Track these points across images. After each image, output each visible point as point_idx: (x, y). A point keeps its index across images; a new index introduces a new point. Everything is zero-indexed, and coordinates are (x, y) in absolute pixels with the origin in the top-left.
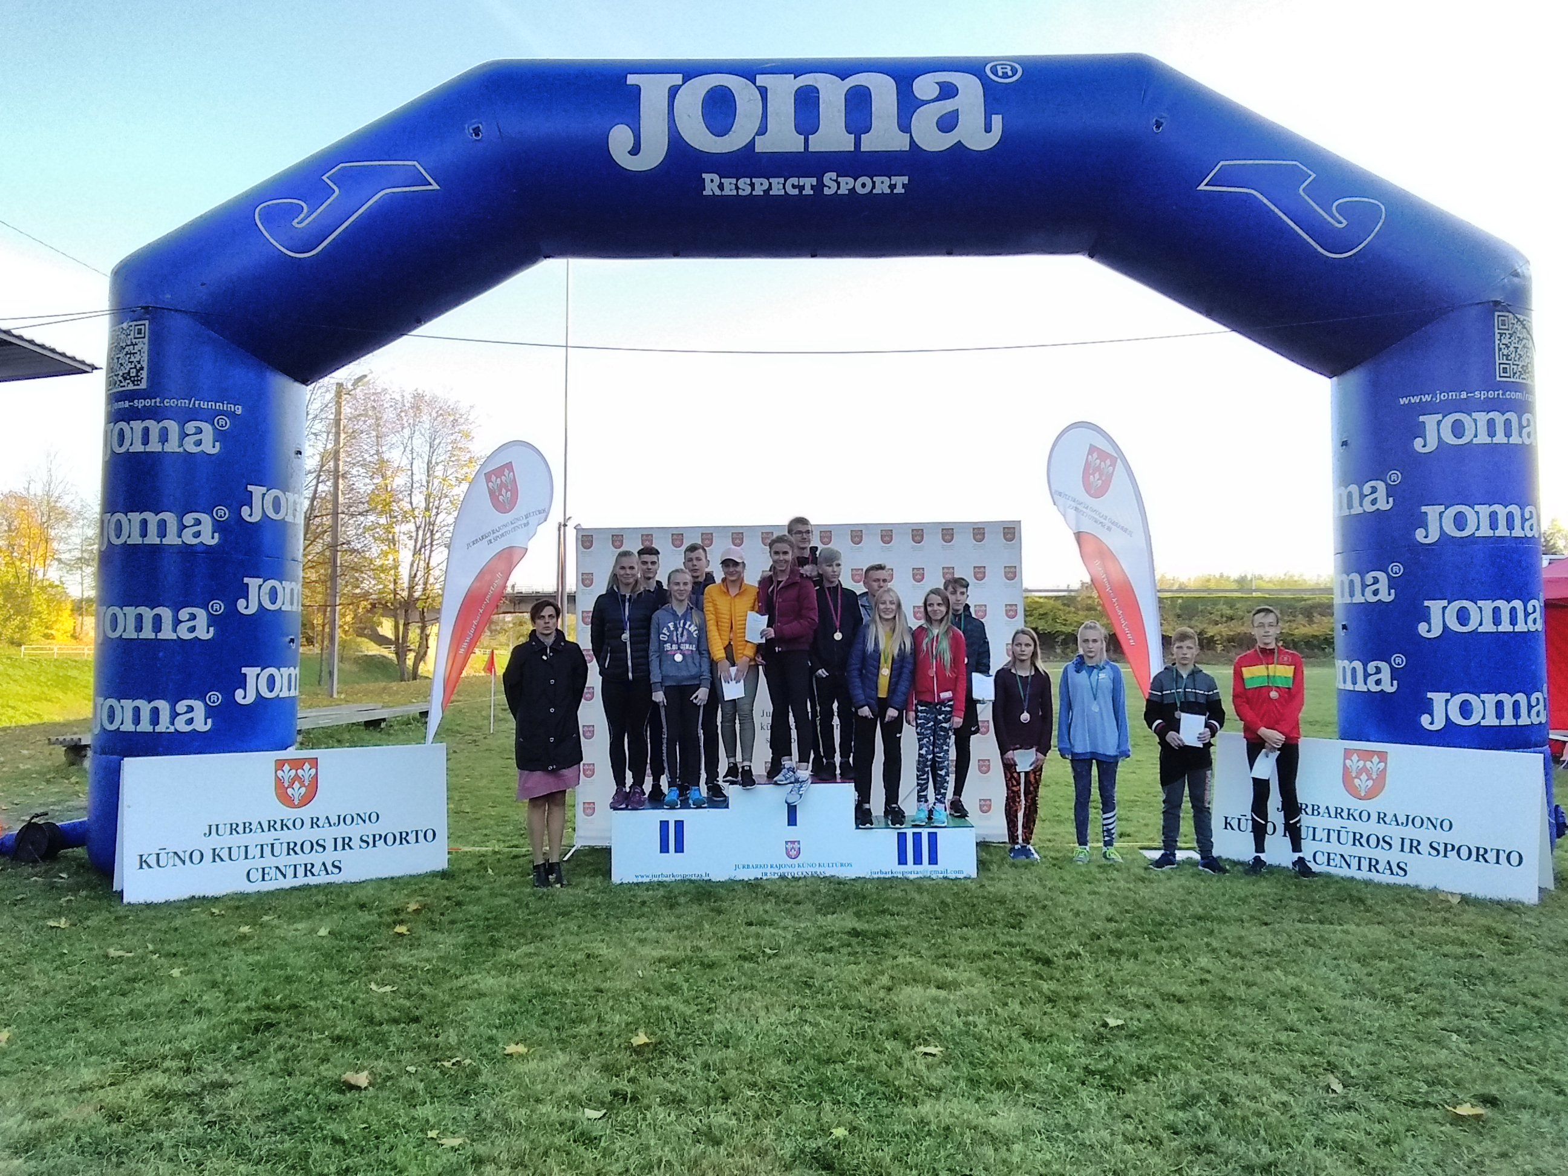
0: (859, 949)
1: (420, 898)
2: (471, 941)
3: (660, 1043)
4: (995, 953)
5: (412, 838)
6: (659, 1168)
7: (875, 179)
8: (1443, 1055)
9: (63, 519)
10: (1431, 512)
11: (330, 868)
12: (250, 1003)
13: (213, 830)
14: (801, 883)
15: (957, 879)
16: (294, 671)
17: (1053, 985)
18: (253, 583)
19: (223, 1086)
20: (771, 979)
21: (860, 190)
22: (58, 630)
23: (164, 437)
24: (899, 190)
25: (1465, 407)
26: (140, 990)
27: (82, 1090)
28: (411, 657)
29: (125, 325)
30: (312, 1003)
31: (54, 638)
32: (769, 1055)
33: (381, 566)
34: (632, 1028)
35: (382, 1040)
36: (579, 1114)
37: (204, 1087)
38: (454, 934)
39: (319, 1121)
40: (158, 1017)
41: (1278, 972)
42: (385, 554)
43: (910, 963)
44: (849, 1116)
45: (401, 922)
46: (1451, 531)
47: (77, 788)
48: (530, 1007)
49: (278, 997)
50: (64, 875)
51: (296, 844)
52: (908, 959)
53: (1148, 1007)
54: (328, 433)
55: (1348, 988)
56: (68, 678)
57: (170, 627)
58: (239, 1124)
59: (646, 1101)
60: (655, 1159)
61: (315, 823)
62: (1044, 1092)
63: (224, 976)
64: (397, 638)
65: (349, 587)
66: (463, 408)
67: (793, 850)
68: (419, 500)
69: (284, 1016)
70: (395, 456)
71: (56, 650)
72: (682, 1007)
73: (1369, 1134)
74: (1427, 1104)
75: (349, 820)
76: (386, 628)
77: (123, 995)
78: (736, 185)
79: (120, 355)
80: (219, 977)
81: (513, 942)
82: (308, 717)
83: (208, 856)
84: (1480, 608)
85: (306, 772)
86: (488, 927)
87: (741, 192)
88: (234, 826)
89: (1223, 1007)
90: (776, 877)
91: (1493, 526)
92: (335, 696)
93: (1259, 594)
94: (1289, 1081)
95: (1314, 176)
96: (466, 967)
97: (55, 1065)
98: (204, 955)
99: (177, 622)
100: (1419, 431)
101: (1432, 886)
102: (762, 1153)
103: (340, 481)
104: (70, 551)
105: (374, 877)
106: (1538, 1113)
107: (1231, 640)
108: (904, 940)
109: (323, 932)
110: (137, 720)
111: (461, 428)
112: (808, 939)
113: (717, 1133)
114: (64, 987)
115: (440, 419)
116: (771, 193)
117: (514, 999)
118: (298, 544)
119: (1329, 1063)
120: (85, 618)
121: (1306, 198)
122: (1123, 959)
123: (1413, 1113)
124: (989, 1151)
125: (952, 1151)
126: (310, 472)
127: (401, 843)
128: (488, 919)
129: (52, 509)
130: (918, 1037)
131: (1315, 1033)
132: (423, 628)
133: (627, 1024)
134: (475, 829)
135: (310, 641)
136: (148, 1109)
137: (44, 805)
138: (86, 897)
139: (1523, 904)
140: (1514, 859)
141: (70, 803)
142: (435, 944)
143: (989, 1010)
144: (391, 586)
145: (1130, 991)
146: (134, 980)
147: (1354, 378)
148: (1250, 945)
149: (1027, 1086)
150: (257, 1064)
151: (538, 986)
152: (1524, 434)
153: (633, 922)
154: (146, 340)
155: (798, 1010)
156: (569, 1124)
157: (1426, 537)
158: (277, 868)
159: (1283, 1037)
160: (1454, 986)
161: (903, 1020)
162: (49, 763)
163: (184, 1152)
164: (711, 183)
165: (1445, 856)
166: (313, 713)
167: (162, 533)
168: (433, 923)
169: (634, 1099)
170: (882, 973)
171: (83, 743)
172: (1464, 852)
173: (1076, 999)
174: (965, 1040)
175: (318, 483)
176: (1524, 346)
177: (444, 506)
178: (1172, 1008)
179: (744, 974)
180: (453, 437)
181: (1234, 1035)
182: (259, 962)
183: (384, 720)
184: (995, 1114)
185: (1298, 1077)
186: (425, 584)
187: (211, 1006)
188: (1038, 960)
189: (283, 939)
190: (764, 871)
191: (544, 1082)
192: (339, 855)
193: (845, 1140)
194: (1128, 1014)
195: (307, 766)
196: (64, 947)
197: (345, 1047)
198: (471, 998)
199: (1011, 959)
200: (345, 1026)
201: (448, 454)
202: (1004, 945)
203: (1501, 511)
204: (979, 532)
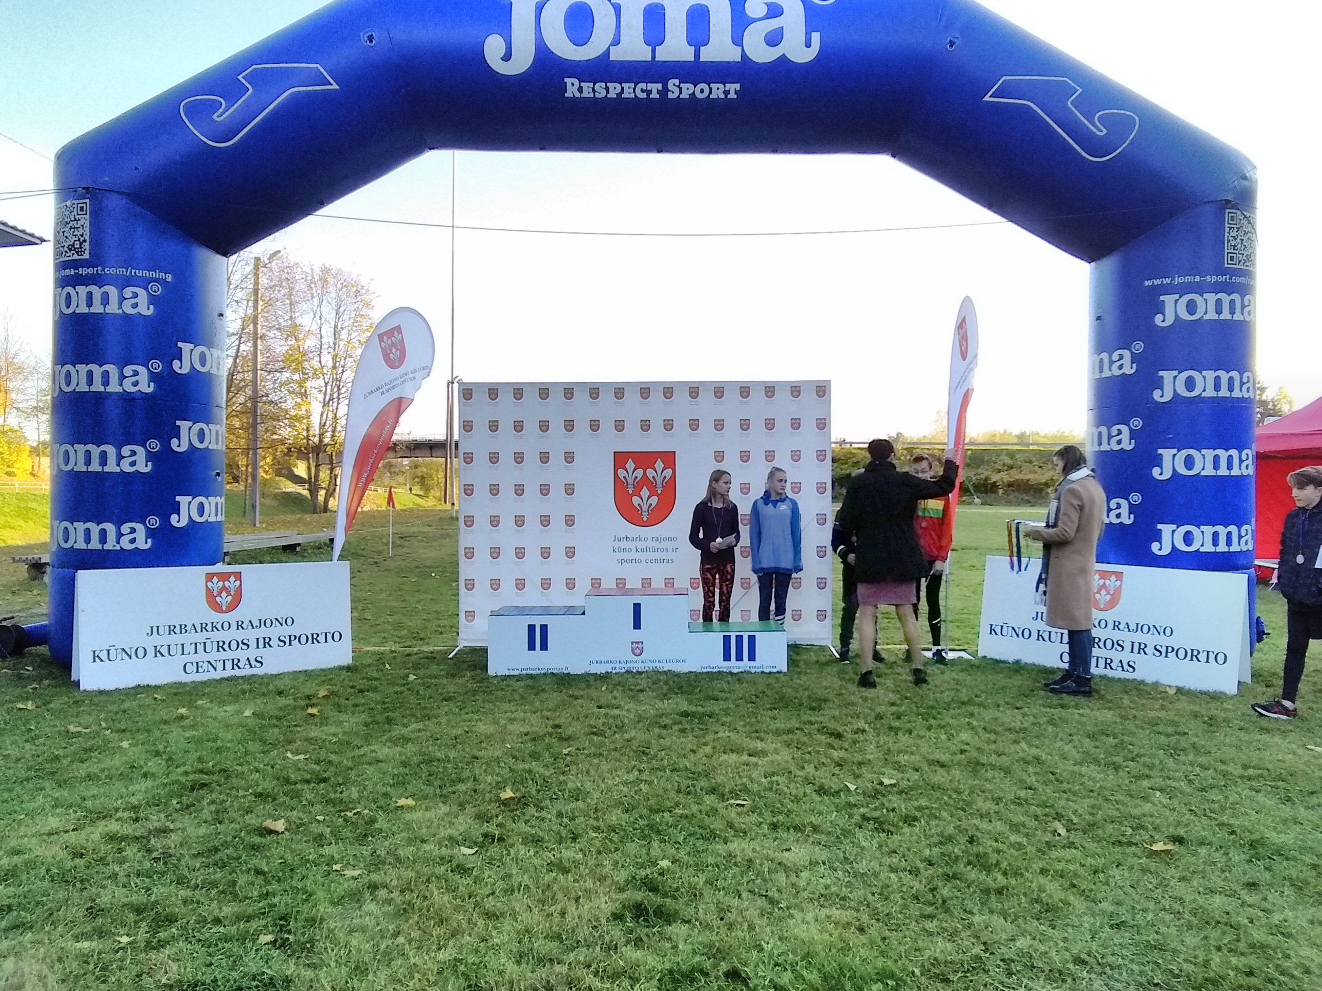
0: (688, 727)
1: (328, 687)
2: (369, 720)
3: (524, 797)
4: (797, 729)
5: (321, 638)
6: (519, 891)
7: (712, 85)
8: (1147, 807)
9: (20, 373)
10: (1167, 376)
11: (253, 663)
12: (188, 768)
13: (154, 630)
14: (643, 676)
15: (770, 673)
16: (221, 500)
17: (842, 754)
18: (184, 425)
19: (165, 831)
20: (616, 749)
21: (699, 96)
22: (18, 469)
23: (105, 300)
24: (732, 95)
25: (1200, 289)
26: (96, 757)
27: (50, 834)
28: (322, 493)
29: (68, 203)
30: (239, 768)
31: (15, 475)
32: (611, 806)
33: (295, 416)
34: (500, 786)
35: (297, 795)
36: (456, 851)
37: (150, 832)
38: (357, 714)
39: (244, 858)
40: (111, 779)
41: (1023, 745)
42: (298, 405)
43: (728, 737)
44: (673, 851)
45: (313, 706)
46: (1183, 392)
47: (39, 598)
48: (418, 770)
49: (211, 764)
50: (30, 669)
51: (224, 643)
52: (727, 734)
53: (917, 770)
54: (248, 301)
55: (1078, 757)
56: (28, 509)
57: (115, 463)
58: (179, 860)
59: (510, 841)
60: (516, 885)
61: (239, 625)
62: (829, 833)
63: (166, 747)
64: (310, 478)
65: (268, 434)
66: (364, 281)
67: (638, 649)
68: (327, 359)
69: (215, 778)
70: (306, 321)
71: (17, 486)
72: (542, 770)
73: (1084, 866)
74: (1130, 844)
75: (268, 623)
76: (301, 469)
77: (82, 762)
78: (593, 88)
79: (66, 229)
80: (161, 748)
81: (405, 721)
82: (233, 541)
83: (151, 652)
84: (1203, 455)
85: (232, 583)
86: (385, 709)
87: (597, 95)
88: (172, 628)
89: (977, 771)
90: (624, 671)
91: (1217, 387)
92: (258, 525)
93: (1035, 447)
94: (1024, 826)
95: (1080, 90)
96: (367, 739)
97: (27, 815)
98: (148, 731)
99: (120, 457)
100: (1159, 308)
101: (1154, 680)
102: (602, 879)
103: (259, 342)
104: (27, 400)
105: (290, 670)
106: (1214, 848)
107: (1010, 485)
108: (724, 719)
109: (248, 713)
110: (88, 540)
111: (363, 298)
112: (647, 719)
113: (567, 865)
114: (33, 756)
115: (344, 290)
116: (623, 96)
117: (404, 764)
118: (222, 395)
119: (1057, 814)
120: (42, 459)
121: (1073, 109)
122: (900, 734)
123: (1118, 849)
124: (781, 877)
125: (753, 877)
126: (233, 334)
127: (313, 643)
128: (384, 703)
129: (9, 364)
130: (731, 792)
131: (1049, 791)
132: (332, 470)
133: (497, 783)
134: (375, 633)
135: (236, 479)
136: (105, 848)
137: (11, 612)
138: (49, 686)
139: (1225, 694)
140: (1221, 658)
141: (33, 611)
142: (341, 723)
143: (790, 772)
144: (305, 433)
145: (903, 759)
146: (91, 750)
147: (1109, 264)
148: (1002, 724)
149: (815, 829)
150: (193, 815)
151: (425, 754)
152: (1246, 314)
153: (505, 706)
154: (87, 217)
155: (636, 773)
156: (447, 859)
157: (1162, 396)
158: (209, 662)
159: (1022, 794)
160: (1162, 757)
161: (720, 779)
162: (15, 579)
163: (134, 880)
164: (572, 87)
165: (1166, 656)
166: (239, 538)
167: (106, 383)
168: (339, 705)
169: (501, 839)
170: (705, 744)
171: (43, 561)
172: (1181, 653)
173: (860, 764)
174: (770, 795)
175: (240, 343)
176: (1249, 239)
177: (349, 364)
178: (936, 771)
179: (594, 745)
180: (356, 306)
181: (983, 792)
182: (194, 736)
183: (299, 545)
184: (789, 850)
185: (1033, 824)
186: (333, 431)
187: (154, 770)
188: (831, 734)
189: (215, 719)
190: (613, 665)
191: (428, 827)
192: (262, 652)
193: (668, 870)
194: (900, 776)
195: (232, 579)
196: (31, 725)
197: (266, 802)
198: (370, 764)
199: (810, 734)
200: (267, 785)
201: (352, 320)
202: (805, 723)
203: (1224, 376)
204: (796, 389)
